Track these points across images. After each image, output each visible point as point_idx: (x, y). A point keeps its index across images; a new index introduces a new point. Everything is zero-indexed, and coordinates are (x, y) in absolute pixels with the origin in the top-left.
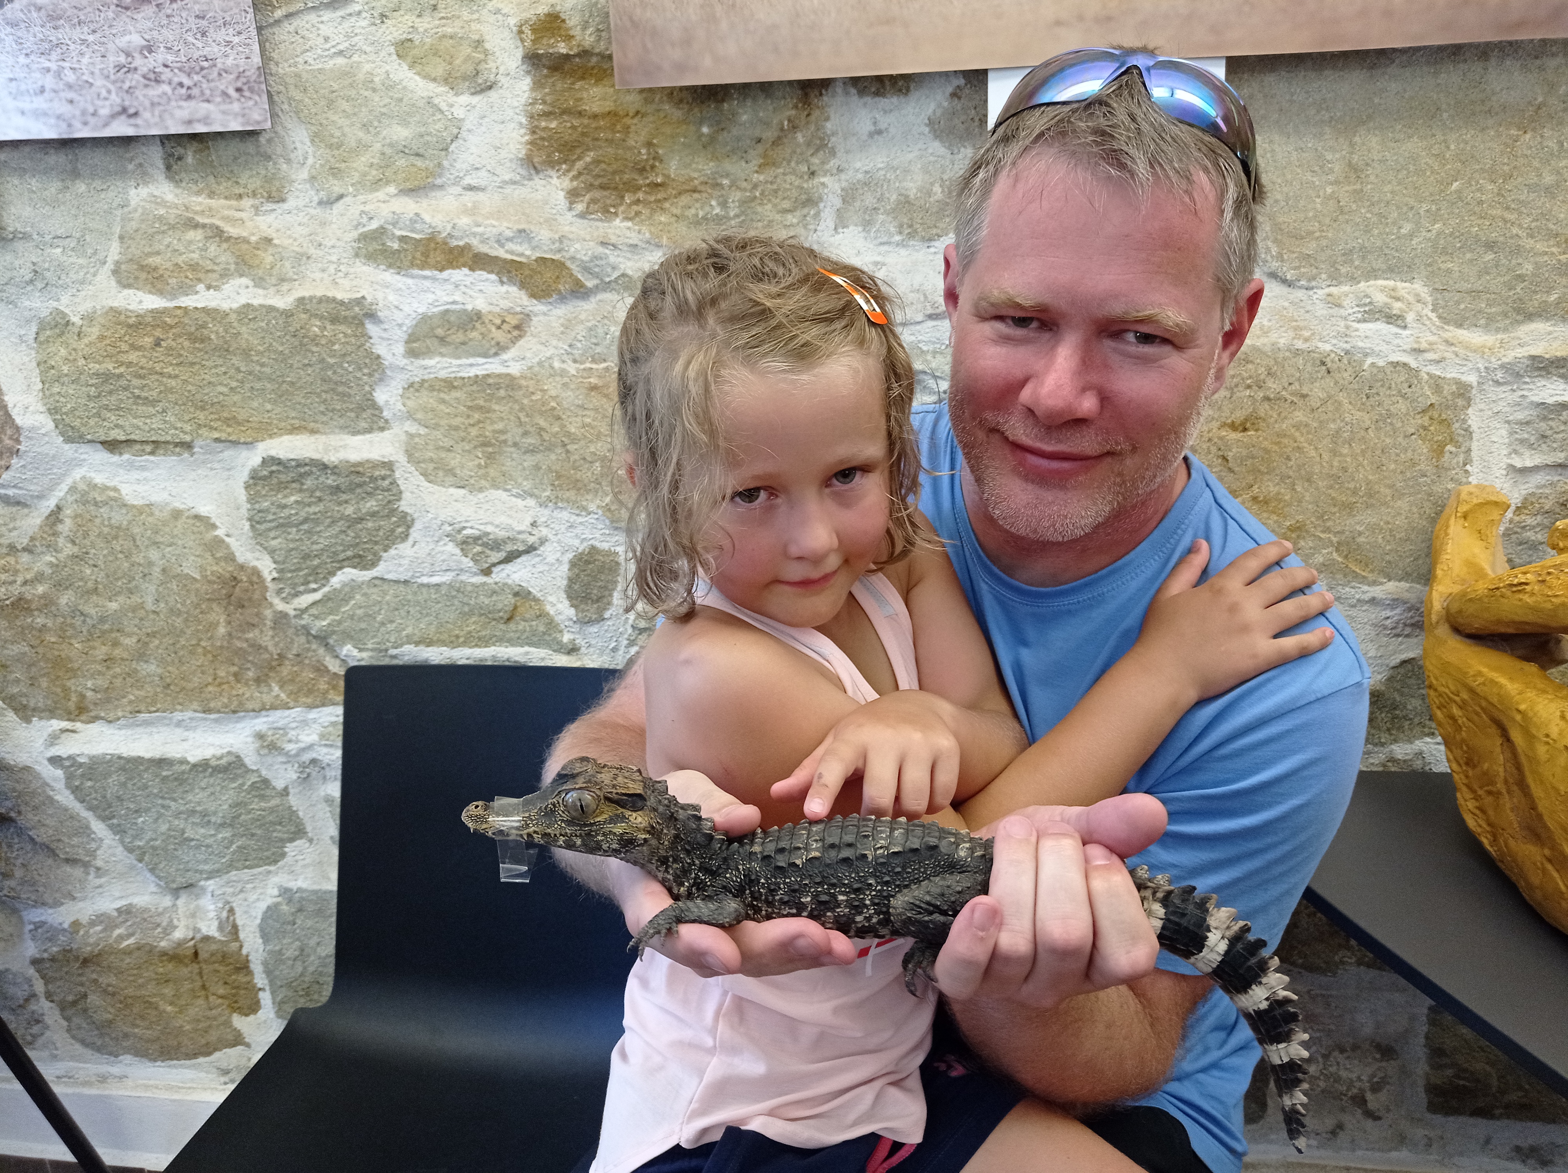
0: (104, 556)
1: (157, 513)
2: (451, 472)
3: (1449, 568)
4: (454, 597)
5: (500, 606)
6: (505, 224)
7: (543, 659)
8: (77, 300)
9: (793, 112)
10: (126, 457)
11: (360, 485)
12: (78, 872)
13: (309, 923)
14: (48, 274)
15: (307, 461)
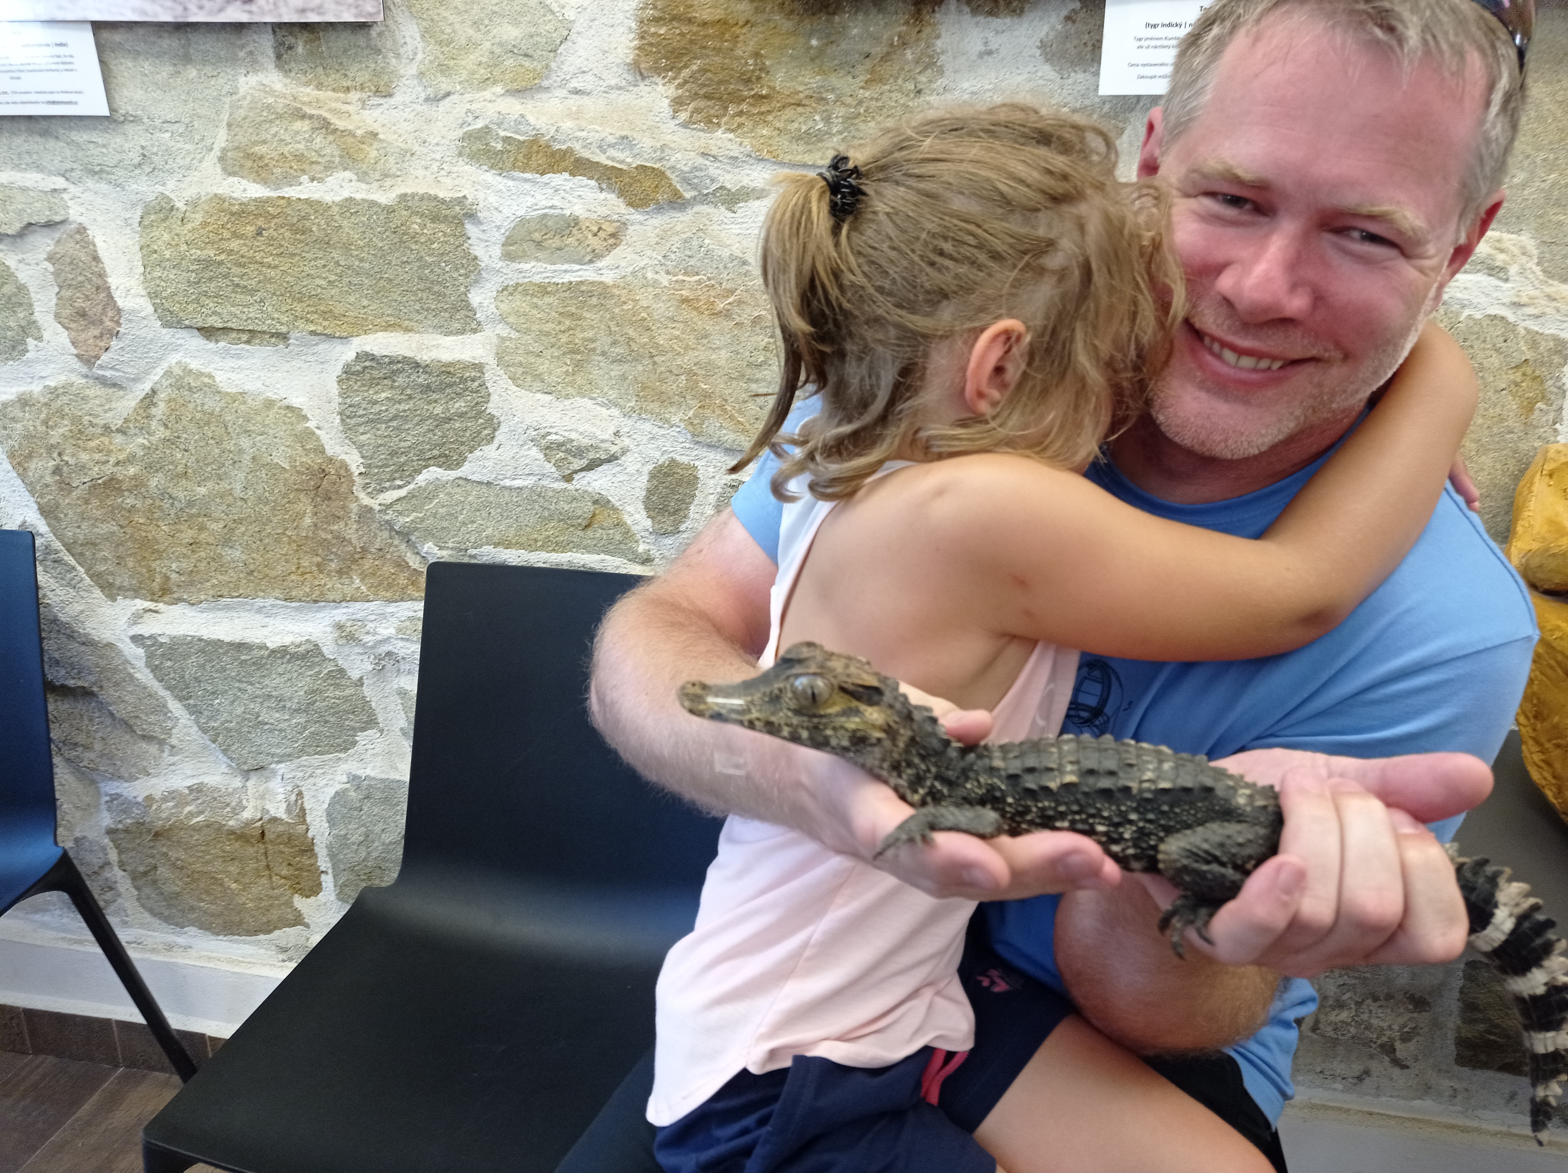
0: (196, 441)
1: (249, 401)
2: (538, 377)
3: (1530, 526)
4: (535, 501)
5: (579, 513)
6: (609, 130)
7: (618, 567)
8: (182, 186)
9: (904, 28)
10: (222, 344)
11: (450, 385)
12: (153, 749)
13: (376, 810)
14: (155, 159)
15: (400, 358)
